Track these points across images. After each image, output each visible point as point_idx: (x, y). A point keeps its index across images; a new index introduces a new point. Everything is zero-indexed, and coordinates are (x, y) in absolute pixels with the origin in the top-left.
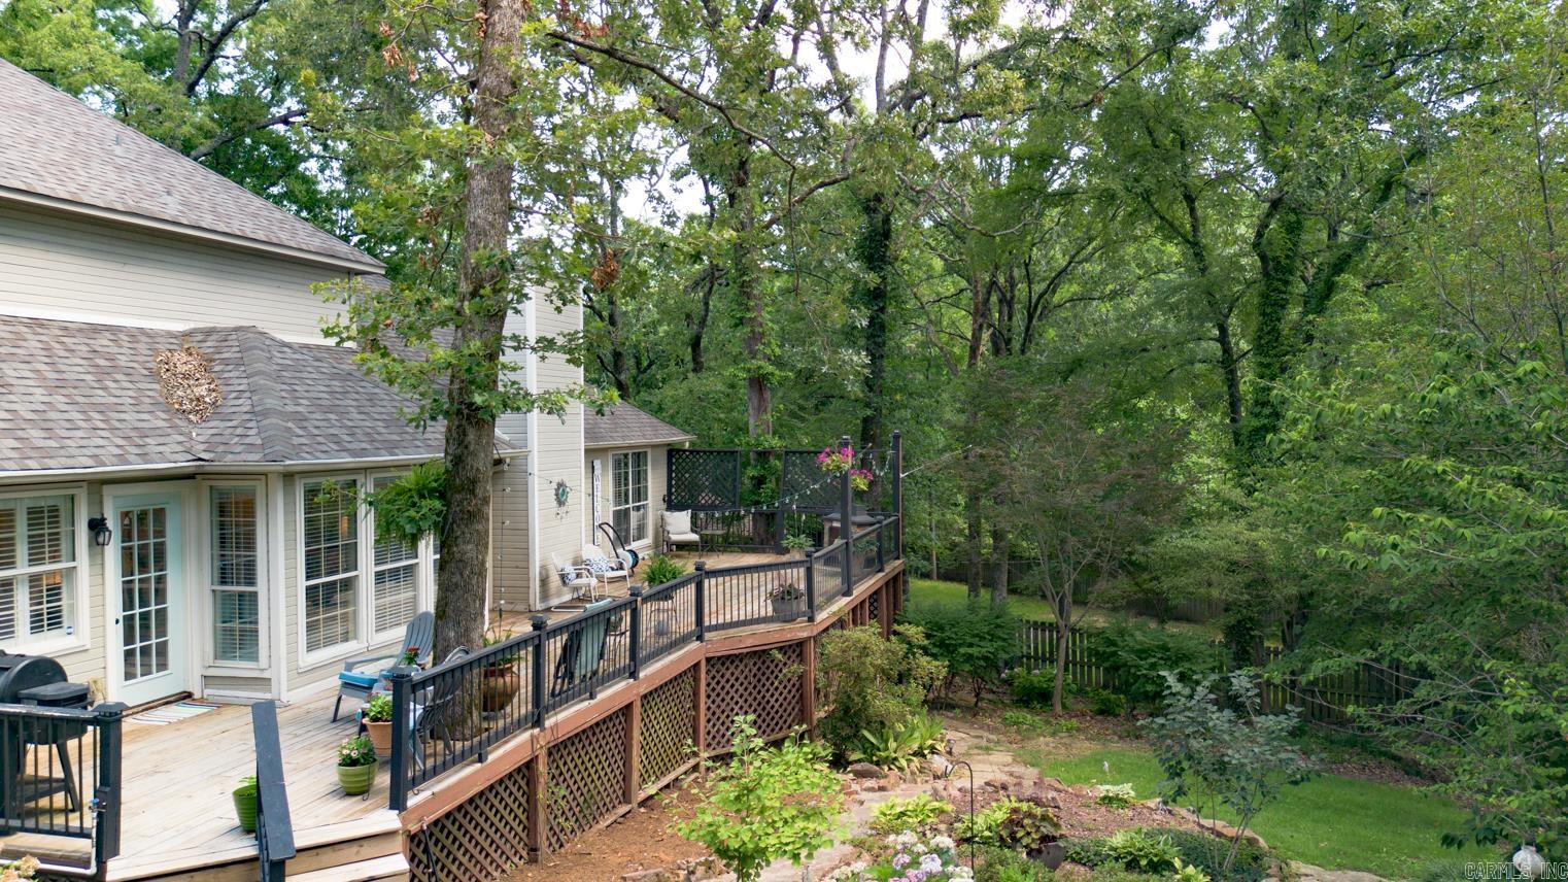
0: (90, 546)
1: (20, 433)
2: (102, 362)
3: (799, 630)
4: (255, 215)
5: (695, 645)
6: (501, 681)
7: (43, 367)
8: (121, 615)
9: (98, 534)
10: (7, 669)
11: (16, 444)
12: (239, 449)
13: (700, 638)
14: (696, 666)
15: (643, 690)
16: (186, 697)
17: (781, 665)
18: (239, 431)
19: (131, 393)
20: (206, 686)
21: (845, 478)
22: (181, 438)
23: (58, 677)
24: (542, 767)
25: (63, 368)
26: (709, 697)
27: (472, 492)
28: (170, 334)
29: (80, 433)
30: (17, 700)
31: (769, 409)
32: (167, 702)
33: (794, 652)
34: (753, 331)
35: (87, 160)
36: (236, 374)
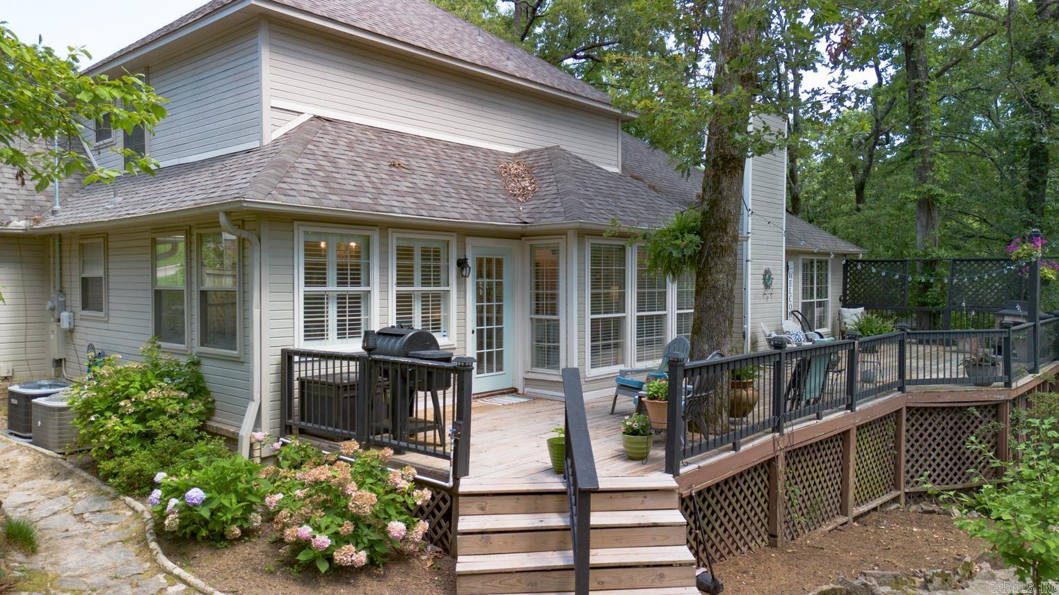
0: (458, 278)
1: (418, 195)
2: (467, 164)
3: (996, 392)
4: (560, 78)
5: (897, 394)
6: (744, 393)
7: (433, 163)
8: (475, 328)
9: (462, 269)
10: (402, 335)
11: (415, 201)
12: (549, 215)
13: (901, 389)
14: (898, 412)
15: (859, 421)
16: (513, 391)
17: (976, 422)
18: (549, 205)
19: (484, 182)
20: (526, 385)
21: (1033, 267)
22: (513, 210)
23: (434, 347)
24: (781, 465)
25: (445, 165)
26: (908, 441)
27: (725, 230)
28: (508, 154)
29: (453, 200)
30: (407, 356)
31: (937, 226)
32: (503, 393)
33: (990, 411)
34: (923, 162)
35: (461, 41)
36: (547, 173)
